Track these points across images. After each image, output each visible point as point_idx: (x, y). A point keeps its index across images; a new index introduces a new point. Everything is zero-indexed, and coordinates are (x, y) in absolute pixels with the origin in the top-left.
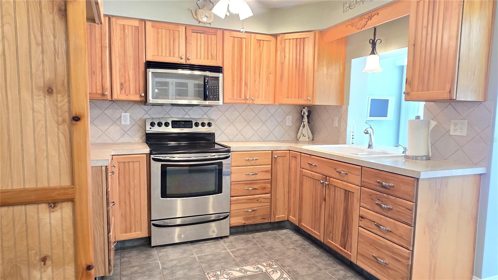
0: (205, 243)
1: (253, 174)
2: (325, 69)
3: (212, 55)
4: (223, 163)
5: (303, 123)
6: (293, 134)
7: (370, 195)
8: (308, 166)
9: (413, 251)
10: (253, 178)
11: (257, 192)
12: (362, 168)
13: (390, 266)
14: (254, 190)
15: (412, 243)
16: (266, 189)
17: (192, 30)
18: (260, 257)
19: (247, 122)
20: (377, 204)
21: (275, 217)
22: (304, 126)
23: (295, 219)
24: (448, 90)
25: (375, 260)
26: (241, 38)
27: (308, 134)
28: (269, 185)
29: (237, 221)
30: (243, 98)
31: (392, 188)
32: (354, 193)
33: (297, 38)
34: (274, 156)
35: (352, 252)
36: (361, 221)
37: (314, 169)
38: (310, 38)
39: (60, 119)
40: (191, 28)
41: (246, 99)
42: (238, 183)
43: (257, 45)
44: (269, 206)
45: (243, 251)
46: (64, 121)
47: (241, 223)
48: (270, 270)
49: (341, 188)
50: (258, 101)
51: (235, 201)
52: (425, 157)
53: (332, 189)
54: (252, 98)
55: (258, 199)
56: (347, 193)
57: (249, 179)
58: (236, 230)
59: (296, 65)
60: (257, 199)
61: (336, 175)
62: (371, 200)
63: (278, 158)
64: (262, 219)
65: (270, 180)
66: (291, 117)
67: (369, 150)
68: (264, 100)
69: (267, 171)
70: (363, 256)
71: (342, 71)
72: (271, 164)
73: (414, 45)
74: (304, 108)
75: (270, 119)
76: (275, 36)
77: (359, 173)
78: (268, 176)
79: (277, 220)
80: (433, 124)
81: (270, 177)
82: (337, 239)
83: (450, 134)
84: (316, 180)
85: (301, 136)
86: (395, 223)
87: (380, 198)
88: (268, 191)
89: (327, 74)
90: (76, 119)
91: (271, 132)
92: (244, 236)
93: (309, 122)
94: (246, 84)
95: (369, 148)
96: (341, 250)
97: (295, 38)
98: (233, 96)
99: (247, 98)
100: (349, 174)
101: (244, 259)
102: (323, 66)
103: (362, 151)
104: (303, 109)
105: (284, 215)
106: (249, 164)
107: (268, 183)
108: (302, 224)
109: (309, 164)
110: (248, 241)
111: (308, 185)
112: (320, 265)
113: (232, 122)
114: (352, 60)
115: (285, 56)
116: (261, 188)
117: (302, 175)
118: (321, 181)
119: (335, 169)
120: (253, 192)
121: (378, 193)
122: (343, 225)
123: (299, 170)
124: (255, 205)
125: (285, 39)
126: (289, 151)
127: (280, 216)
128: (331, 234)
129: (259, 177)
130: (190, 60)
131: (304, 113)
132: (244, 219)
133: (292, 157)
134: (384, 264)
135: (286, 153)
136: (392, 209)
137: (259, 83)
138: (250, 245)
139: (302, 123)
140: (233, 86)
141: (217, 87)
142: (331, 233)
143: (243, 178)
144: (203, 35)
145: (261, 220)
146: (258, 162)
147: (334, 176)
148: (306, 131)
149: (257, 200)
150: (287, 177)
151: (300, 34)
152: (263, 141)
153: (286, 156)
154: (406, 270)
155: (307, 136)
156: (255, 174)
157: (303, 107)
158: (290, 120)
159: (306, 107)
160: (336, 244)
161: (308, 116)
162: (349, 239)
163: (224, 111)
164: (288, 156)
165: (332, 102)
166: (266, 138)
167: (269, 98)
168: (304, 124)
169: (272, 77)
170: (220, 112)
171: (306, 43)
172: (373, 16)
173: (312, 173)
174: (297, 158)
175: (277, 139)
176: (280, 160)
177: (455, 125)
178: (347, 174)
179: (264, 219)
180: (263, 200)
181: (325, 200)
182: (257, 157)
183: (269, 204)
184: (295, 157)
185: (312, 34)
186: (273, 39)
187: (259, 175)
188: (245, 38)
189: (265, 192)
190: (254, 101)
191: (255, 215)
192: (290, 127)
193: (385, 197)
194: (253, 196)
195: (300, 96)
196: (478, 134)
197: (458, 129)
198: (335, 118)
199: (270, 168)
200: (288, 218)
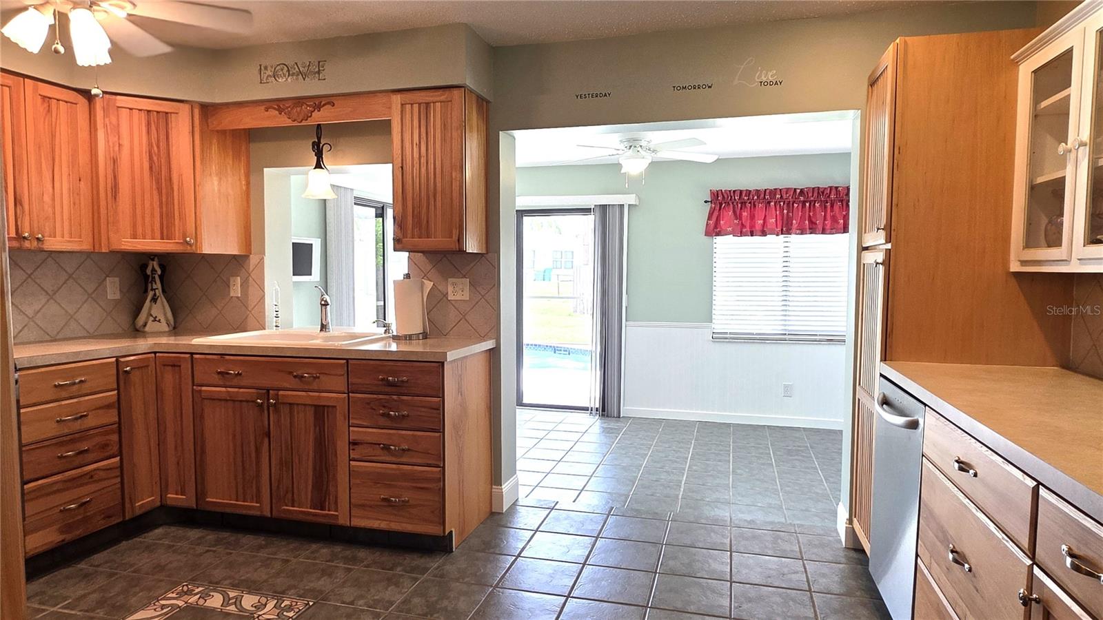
1: (76, 419)
2: (216, 183)
5: (151, 294)
6: (124, 319)
7: (368, 404)
8: (216, 379)
9: (444, 467)
10: (77, 426)
11: (90, 457)
12: (347, 362)
13: (411, 502)
14: (81, 455)
15: (442, 456)
16: (110, 448)
20: (383, 415)
21: (133, 507)
22: (154, 300)
23: (184, 497)
24: (455, 237)
25: (385, 504)
27: (165, 314)
28: (115, 437)
29: (39, 542)
30: (13, 234)
31: (406, 385)
32: (335, 407)
33: (149, 109)
34: (121, 372)
35: (339, 508)
36: (353, 450)
37: (235, 381)
38: (179, 114)
41: (20, 237)
42: (39, 445)
43: (42, 109)
44: (119, 486)
45: (95, 596)
47: (52, 542)
48: (193, 599)
49: (305, 405)
50: (53, 244)
51: (34, 491)
53: (285, 410)
54: (40, 236)
55: (93, 473)
56: (321, 412)
57: (66, 431)
59: (151, 168)
60: (88, 477)
61: (294, 383)
62: (370, 410)
63: (132, 373)
64: (104, 518)
65: (115, 426)
66: (117, 279)
67: (323, 334)
68: (69, 241)
69: (108, 406)
70: (363, 506)
71: (244, 188)
72: (115, 386)
73: (402, 168)
74: (153, 260)
75: (65, 285)
76: (88, 94)
77: (344, 371)
78: (112, 416)
79: (138, 512)
80: (429, 285)
81: (117, 417)
82: (304, 499)
83: (449, 299)
84: (241, 401)
85: (150, 322)
86: (414, 436)
87: (386, 404)
88: (115, 449)
89: (219, 190)
91: (72, 317)
93: (164, 291)
94: (18, 201)
95: (322, 330)
96: (315, 515)
97: (145, 108)
99: (26, 235)
100: (321, 376)
101: (113, 606)
102: (211, 175)
104: (151, 262)
105: (153, 498)
106: (64, 394)
107: (112, 432)
108: (207, 500)
109: (219, 373)
110: (83, 576)
112: (281, 556)
114: (265, 169)
115: (119, 145)
116: (97, 447)
117: (199, 401)
118: (259, 401)
119: (291, 373)
120: (78, 461)
121: (381, 396)
122: (314, 469)
123: (190, 390)
124: (85, 492)
125: (119, 107)
126: (153, 355)
127: (145, 500)
128: (290, 495)
129: (91, 422)
131: (154, 270)
132: (61, 531)
133: (164, 365)
134: (401, 504)
135: (148, 358)
136: (408, 416)
137: (53, 199)
138: (101, 581)
139: (146, 291)
142: (287, 492)
143: (50, 430)
145: (102, 522)
146: (86, 388)
147: (286, 385)
148: (158, 311)
149: (91, 477)
150: (152, 414)
151: (157, 104)
153: (147, 366)
154: (437, 499)
155: (163, 321)
156: (82, 416)
157: (151, 256)
158: (113, 289)
159: (156, 259)
160: (302, 509)
161: (161, 277)
162: (332, 489)
164: (152, 365)
167: (80, 237)
168: (155, 294)
169: (84, 187)
171: (173, 124)
172: (324, 105)
173: (229, 389)
174: (180, 366)
175: (88, 332)
176: (136, 377)
177: (454, 284)
178: (319, 377)
179: (109, 517)
180: (102, 474)
181: (268, 434)
182: (84, 375)
183: (119, 480)
184: (174, 366)
185: (186, 107)
186: (82, 100)
187: (89, 417)
188: (9, 87)
189: (107, 454)
190: (43, 244)
191: (88, 514)
192: (117, 302)
193: (396, 401)
194: (79, 471)
195: (165, 234)
196: (483, 296)
197: (458, 291)
198: (232, 279)
199: (115, 398)
200: (161, 501)
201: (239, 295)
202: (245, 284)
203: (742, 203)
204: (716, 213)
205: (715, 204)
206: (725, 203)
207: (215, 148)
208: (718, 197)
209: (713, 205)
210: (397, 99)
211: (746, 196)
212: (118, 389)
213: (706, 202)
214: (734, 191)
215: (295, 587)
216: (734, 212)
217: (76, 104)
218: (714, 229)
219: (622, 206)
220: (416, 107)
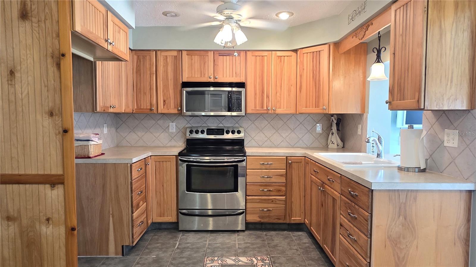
1: (268, 177)
2: (342, 80)
3: (236, 73)
4: (239, 165)
5: (332, 131)
6: (323, 142)
7: (345, 204)
8: (314, 173)
9: (370, 263)
10: (268, 180)
11: (272, 193)
12: (341, 177)
15: (369, 255)
16: (281, 192)
17: (219, 54)
18: (259, 252)
19: (276, 130)
20: (349, 213)
21: (290, 219)
22: (333, 134)
23: (308, 223)
24: (415, 99)
26: (263, 56)
27: (337, 141)
28: (284, 188)
29: (252, 218)
30: (265, 108)
31: (357, 198)
32: (337, 200)
33: (313, 51)
34: (288, 162)
35: (336, 258)
36: (341, 228)
37: (317, 176)
38: (324, 50)
40: (218, 53)
41: (268, 109)
42: (254, 184)
43: (278, 61)
44: (284, 208)
45: (248, 245)
46: (59, 133)
47: (256, 220)
48: (260, 264)
49: (331, 195)
50: (279, 111)
51: (250, 200)
52: (417, 169)
53: (326, 196)
54: (274, 108)
55: (273, 200)
56: (334, 201)
57: (263, 181)
58: (249, 226)
59: (313, 77)
60: (271, 200)
61: (328, 182)
62: (345, 208)
63: (293, 164)
64: (276, 219)
65: (285, 184)
66: (321, 125)
67: (378, 159)
68: (286, 110)
69: (282, 175)
73: (394, 54)
74: (332, 116)
76: (296, 51)
77: (340, 181)
78: (283, 180)
79: (292, 222)
81: (285, 181)
83: (445, 145)
86: (358, 233)
87: (350, 207)
88: (283, 193)
89: (344, 83)
90: (65, 131)
91: (301, 139)
94: (268, 97)
95: (377, 157)
96: (331, 256)
97: (312, 51)
98: (255, 107)
99: (269, 108)
100: (335, 181)
101: (245, 251)
102: (339, 76)
104: (331, 118)
105: (300, 218)
106: (264, 167)
107: (282, 186)
108: (311, 227)
109: (315, 170)
111: (314, 192)
115: (303, 69)
116: (276, 190)
117: (312, 181)
119: (327, 176)
120: (268, 193)
121: (349, 202)
122: (331, 232)
123: (310, 177)
124: (270, 206)
125: (303, 53)
126: (304, 158)
127: (296, 219)
128: (326, 241)
129: (273, 180)
130: (217, 79)
131: (332, 121)
132: (259, 217)
135: (301, 159)
136: (357, 219)
137: (280, 95)
139: (330, 131)
140: (255, 98)
141: (240, 100)
142: (326, 238)
143: (259, 179)
144: (228, 57)
146: (273, 166)
148: (335, 139)
149: (272, 201)
150: (302, 182)
151: (317, 48)
152: (292, 147)
153: (301, 162)
155: (336, 144)
156: (270, 177)
158: (319, 129)
159: (334, 116)
160: (328, 250)
161: (338, 124)
162: (335, 245)
163: (253, 120)
164: (303, 163)
166: (294, 145)
167: (291, 108)
169: (293, 89)
170: (250, 121)
171: (321, 56)
172: (369, 26)
173: (316, 179)
175: (307, 145)
176: (295, 166)
179: (279, 219)
180: (276, 201)
182: (272, 162)
183: (284, 206)
184: (308, 164)
185: (327, 46)
186: (293, 54)
187: (273, 178)
188: (267, 56)
189: (280, 194)
190: (275, 111)
191: (270, 215)
193: (353, 206)
194: (268, 197)
196: (468, 145)
197: (451, 139)
198: (358, 125)
199: (285, 173)
200: (304, 221)
201: (360, 134)
202: (362, 128)
207: (342, 62)
212: (286, 169)
217: (291, 56)
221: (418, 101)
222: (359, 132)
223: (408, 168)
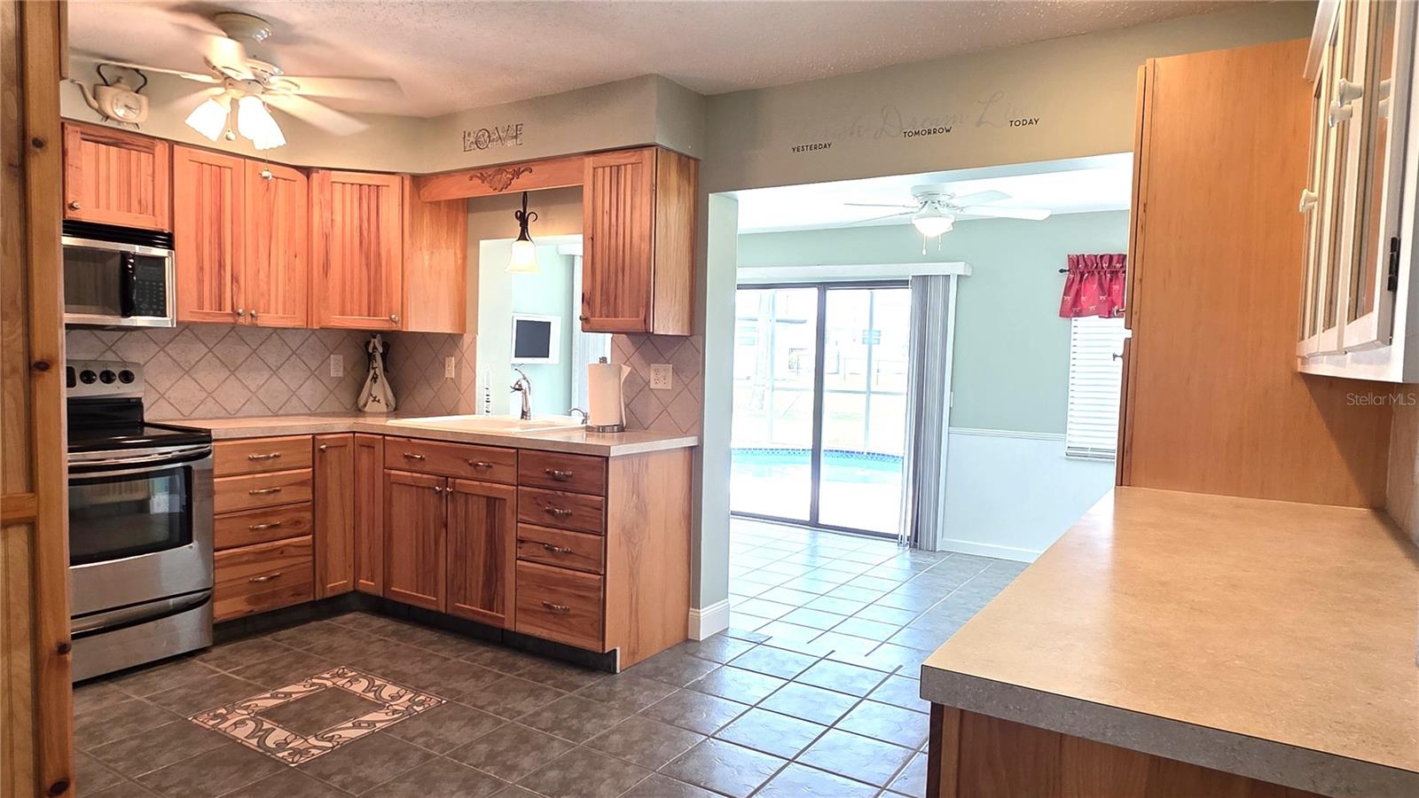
0: (152, 671)
1: (269, 493)
2: (427, 258)
3: (140, 202)
4: (194, 468)
5: (372, 372)
6: (347, 398)
7: (535, 498)
8: (403, 463)
9: (605, 575)
10: (270, 499)
11: (281, 532)
12: (518, 452)
13: (572, 612)
14: (273, 530)
15: (604, 563)
16: (302, 525)
17: (82, 133)
18: (310, 667)
19: (230, 370)
20: (548, 511)
21: (324, 588)
22: (375, 379)
23: (373, 584)
24: (642, 317)
25: (548, 610)
26: (220, 167)
27: (385, 395)
28: (308, 515)
29: (224, 609)
30: (229, 310)
31: (570, 479)
32: (505, 500)
33: (361, 183)
34: (318, 449)
35: (506, 611)
36: (520, 548)
37: (419, 467)
38: (390, 187)
39: (7, 367)
40: (78, 129)
41: (236, 314)
42: (232, 514)
43: (261, 188)
44: (310, 564)
45: (264, 666)
46: (14, 370)
47: (239, 611)
48: (341, 682)
49: (479, 496)
50: (267, 320)
51: (226, 559)
52: (616, 427)
53: (461, 501)
54: (253, 312)
55: (284, 548)
56: (492, 503)
57: (259, 504)
58: (225, 632)
59: (361, 243)
60: (280, 550)
61: (468, 471)
62: (536, 506)
63: (328, 451)
64: (293, 595)
65: (309, 503)
66: (341, 357)
67: (524, 420)
68: (282, 318)
69: (302, 483)
70: (525, 611)
71: (460, 262)
72: (311, 464)
73: (592, 239)
74: (374, 337)
75: (289, 361)
76: (307, 171)
77: (513, 462)
78: (306, 494)
79: (329, 594)
80: (626, 370)
81: (311, 495)
82: (474, 597)
83: (651, 388)
84: (423, 487)
85: (370, 401)
86: (577, 537)
87: (551, 501)
88: (308, 527)
89: (431, 267)
90: (42, 366)
91: (294, 393)
92: (250, 642)
93: (385, 370)
94: (235, 279)
95: (522, 418)
96: (484, 615)
97: (357, 182)
98: (201, 306)
99: (240, 311)
100: (493, 465)
101: (272, 677)
102: (421, 249)
103: (512, 424)
104: (373, 340)
105: (345, 581)
106: (259, 468)
107: (305, 509)
108: (393, 589)
109: (406, 456)
110: (265, 649)
111: (403, 505)
112: (444, 654)
113: (187, 369)
114: (482, 243)
115: (332, 220)
116: (290, 522)
117: (389, 482)
118: (437, 488)
119: (466, 461)
120: (269, 535)
121: (547, 491)
122: (485, 566)
123: (381, 474)
124: (277, 565)
125: (333, 182)
126: (352, 435)
127: (338, 583)
128: (463, 592)
129: (284, 497)
130: (77, 211)
131: (375, 348)
132: (249, 601)
133: (362, 446)
134: (563, 612)
135: (347, 438)
136: (571, 514)
137: (269, 276)
138: (274, 654)
139: (368, 371)
140: (200, 281)
141: (161, 281)
142: (460, 588)
143: (243, 501)
144: (113, 149)
145: (291, 598)
146: (280, 463)
147: (463, 474)
148: (379, 390)
149: (281, 552)
150: (348, 493)
151: (370, 177)
152: (274, 416)
153: (346, 446)
154: (596, 610)
155: (382, 401)
156: (275, 491)
157: (373, 333)
158: (336, 367)
159: (378, 335)
160: (471, 608)
161: (384, 356)
162: (499, 588)
163: (164, 343)
164: (351, 445)
165: (444, 326)
166: (281, 410)
167: (294, 314)
168: (375, 372)
169: (299, 264)
170: (153, 344)
171: (383, 198)
172: (523, 172)
173: (414, 474)
174: (374, 448)
176: (332, 456)
177: (657, 371)
178: (490, 467)
179: (299, 595)
180: (292, 550)
181: (446, 526)
182: (277, 451)
183: (310, 558)
184: (369, 447)
185: (397, 179)
186: (300, 177)
187: (282, 492)
188: (231, 168)
189: (300, 531)
190: (256, 320)
191: (276, 589)
192: (340, 380)
193: (560, 496)
194: (270, 544)
195: (372, 311)
196: (686, 386)
197: (660, 378)
198: (447, 359)
199: (310, 476)
200: (354, 586)
201: (453, 377)
202: (458, 365)
203: (1112, 272)
204: (1075, 287)
205: (1074, 274)
206: (1089, 272)
207: (426, 220)
208: (1078, 265)
209: (1072, 276)
210: (589, 162)
211: (1118, 262)
212: (313, 467)
213: (1061, 271)
214: (1102, 257)
215: (439, 684)
216: (1101, 285)
217: (295, 181)
218: (1073, 308)
219: (948, 277)
220: (607, 170)
221: (645, 321)
222: (450, 372)
223: (604, 427)
